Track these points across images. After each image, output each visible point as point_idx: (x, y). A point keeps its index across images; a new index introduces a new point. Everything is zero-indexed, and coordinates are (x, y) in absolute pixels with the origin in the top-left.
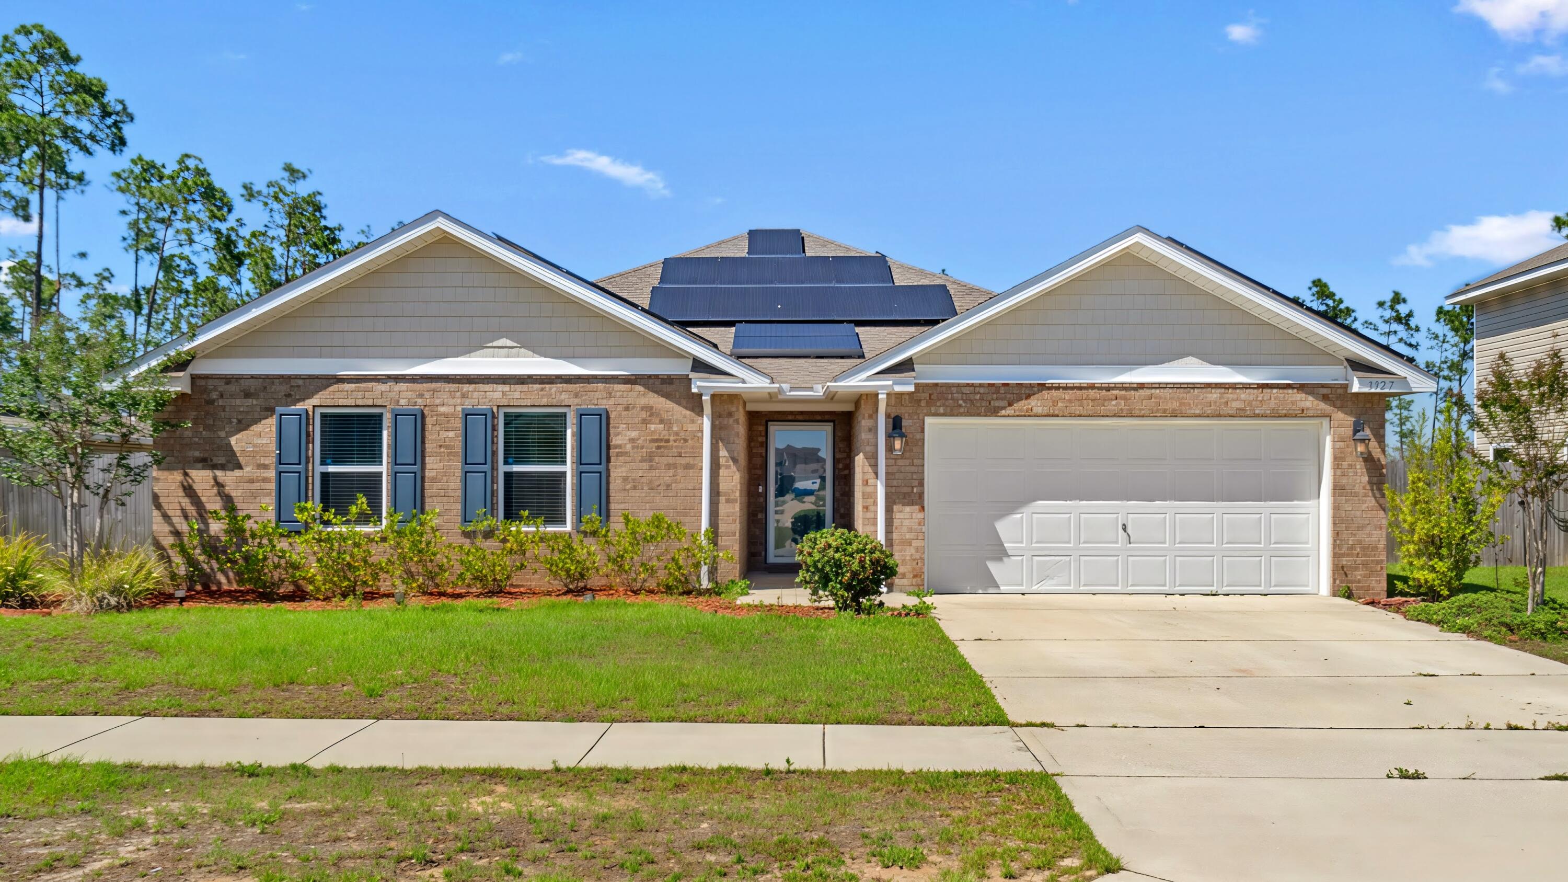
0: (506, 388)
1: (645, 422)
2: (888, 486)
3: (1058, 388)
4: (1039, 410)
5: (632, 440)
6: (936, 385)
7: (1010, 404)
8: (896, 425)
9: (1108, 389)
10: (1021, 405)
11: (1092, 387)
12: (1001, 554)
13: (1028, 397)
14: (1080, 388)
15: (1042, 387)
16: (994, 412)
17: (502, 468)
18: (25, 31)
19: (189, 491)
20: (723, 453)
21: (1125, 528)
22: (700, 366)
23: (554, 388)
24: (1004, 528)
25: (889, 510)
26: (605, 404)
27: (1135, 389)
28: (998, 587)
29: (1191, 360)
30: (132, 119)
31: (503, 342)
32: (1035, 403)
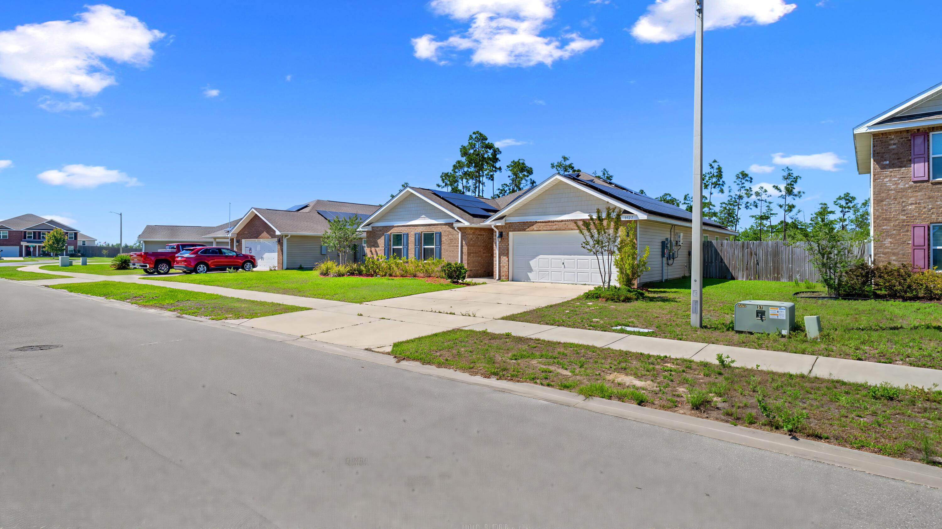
0: (422, 227)
1: (448, 235)
2: (499, 251)
3: (541, 222)
4: (535, 229)
5: (446, 239)
6: (510, 223)
7: (528, 228)
8: (501, 235)
9: (554, 222)
10: (531, 228)
11: (549, 222)
12: (531, 270)
13: (533, 225)
14: (546, 222)
15: (536, 222)
16: (524, 230)
17: (423, 247)
18: (474, 133)
19: (371, 251)
20: (464, 243)
21: (563, 263)
22: (458, 221)
23: (431, 227)
24: (532, 263)
25: (499, 258)
26: (441, 230)
27: (561, 222)
28: (530, 280)
29: (578, 212)
30: (501, 153)
31: (423, 216)
32: (535, 227)
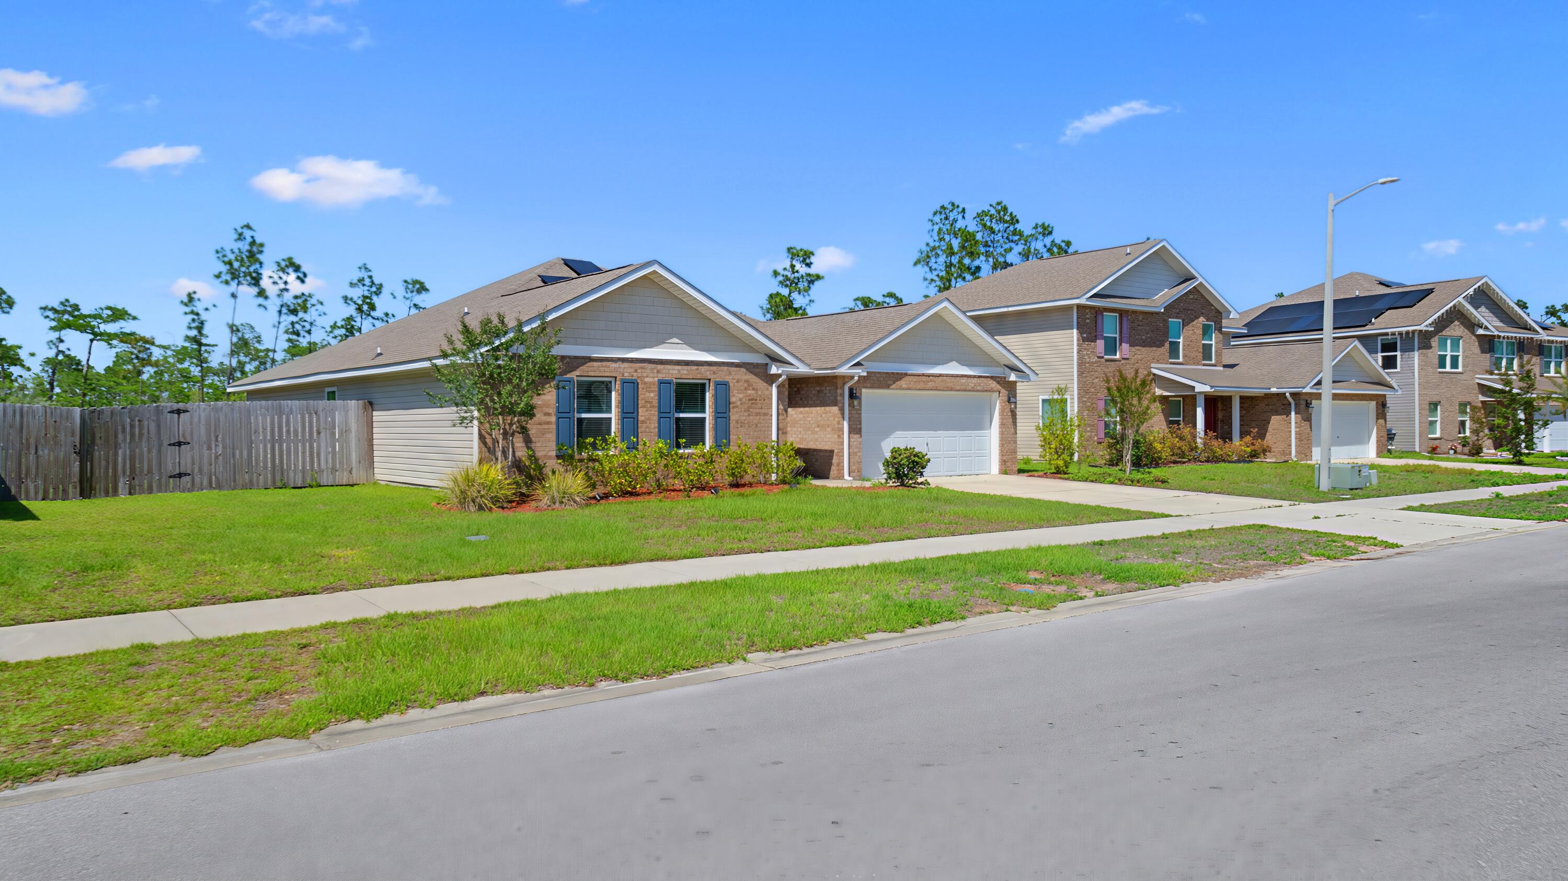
0: (679, 367)
1: (745, 389)
3: (911, 375)
4: (904, 386)
5: (740, 400)
7: (894, 383)
9: (929, 376)
10: (897, 384)
11: (923, 375)
13: (900, 379)
15: (906, 374)
16: (888, 387)
17: (674, 416)
21: (927, 445)
23: (703, 369)
26: (727, 378)
29: (954, 363)
31: (675, 340)
32: (903, 383)
